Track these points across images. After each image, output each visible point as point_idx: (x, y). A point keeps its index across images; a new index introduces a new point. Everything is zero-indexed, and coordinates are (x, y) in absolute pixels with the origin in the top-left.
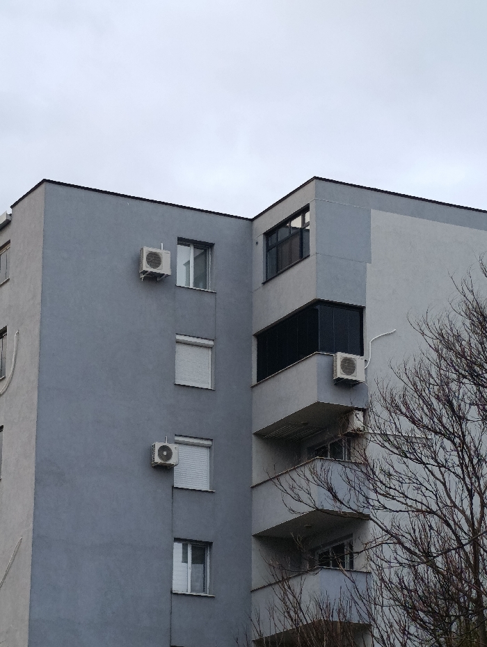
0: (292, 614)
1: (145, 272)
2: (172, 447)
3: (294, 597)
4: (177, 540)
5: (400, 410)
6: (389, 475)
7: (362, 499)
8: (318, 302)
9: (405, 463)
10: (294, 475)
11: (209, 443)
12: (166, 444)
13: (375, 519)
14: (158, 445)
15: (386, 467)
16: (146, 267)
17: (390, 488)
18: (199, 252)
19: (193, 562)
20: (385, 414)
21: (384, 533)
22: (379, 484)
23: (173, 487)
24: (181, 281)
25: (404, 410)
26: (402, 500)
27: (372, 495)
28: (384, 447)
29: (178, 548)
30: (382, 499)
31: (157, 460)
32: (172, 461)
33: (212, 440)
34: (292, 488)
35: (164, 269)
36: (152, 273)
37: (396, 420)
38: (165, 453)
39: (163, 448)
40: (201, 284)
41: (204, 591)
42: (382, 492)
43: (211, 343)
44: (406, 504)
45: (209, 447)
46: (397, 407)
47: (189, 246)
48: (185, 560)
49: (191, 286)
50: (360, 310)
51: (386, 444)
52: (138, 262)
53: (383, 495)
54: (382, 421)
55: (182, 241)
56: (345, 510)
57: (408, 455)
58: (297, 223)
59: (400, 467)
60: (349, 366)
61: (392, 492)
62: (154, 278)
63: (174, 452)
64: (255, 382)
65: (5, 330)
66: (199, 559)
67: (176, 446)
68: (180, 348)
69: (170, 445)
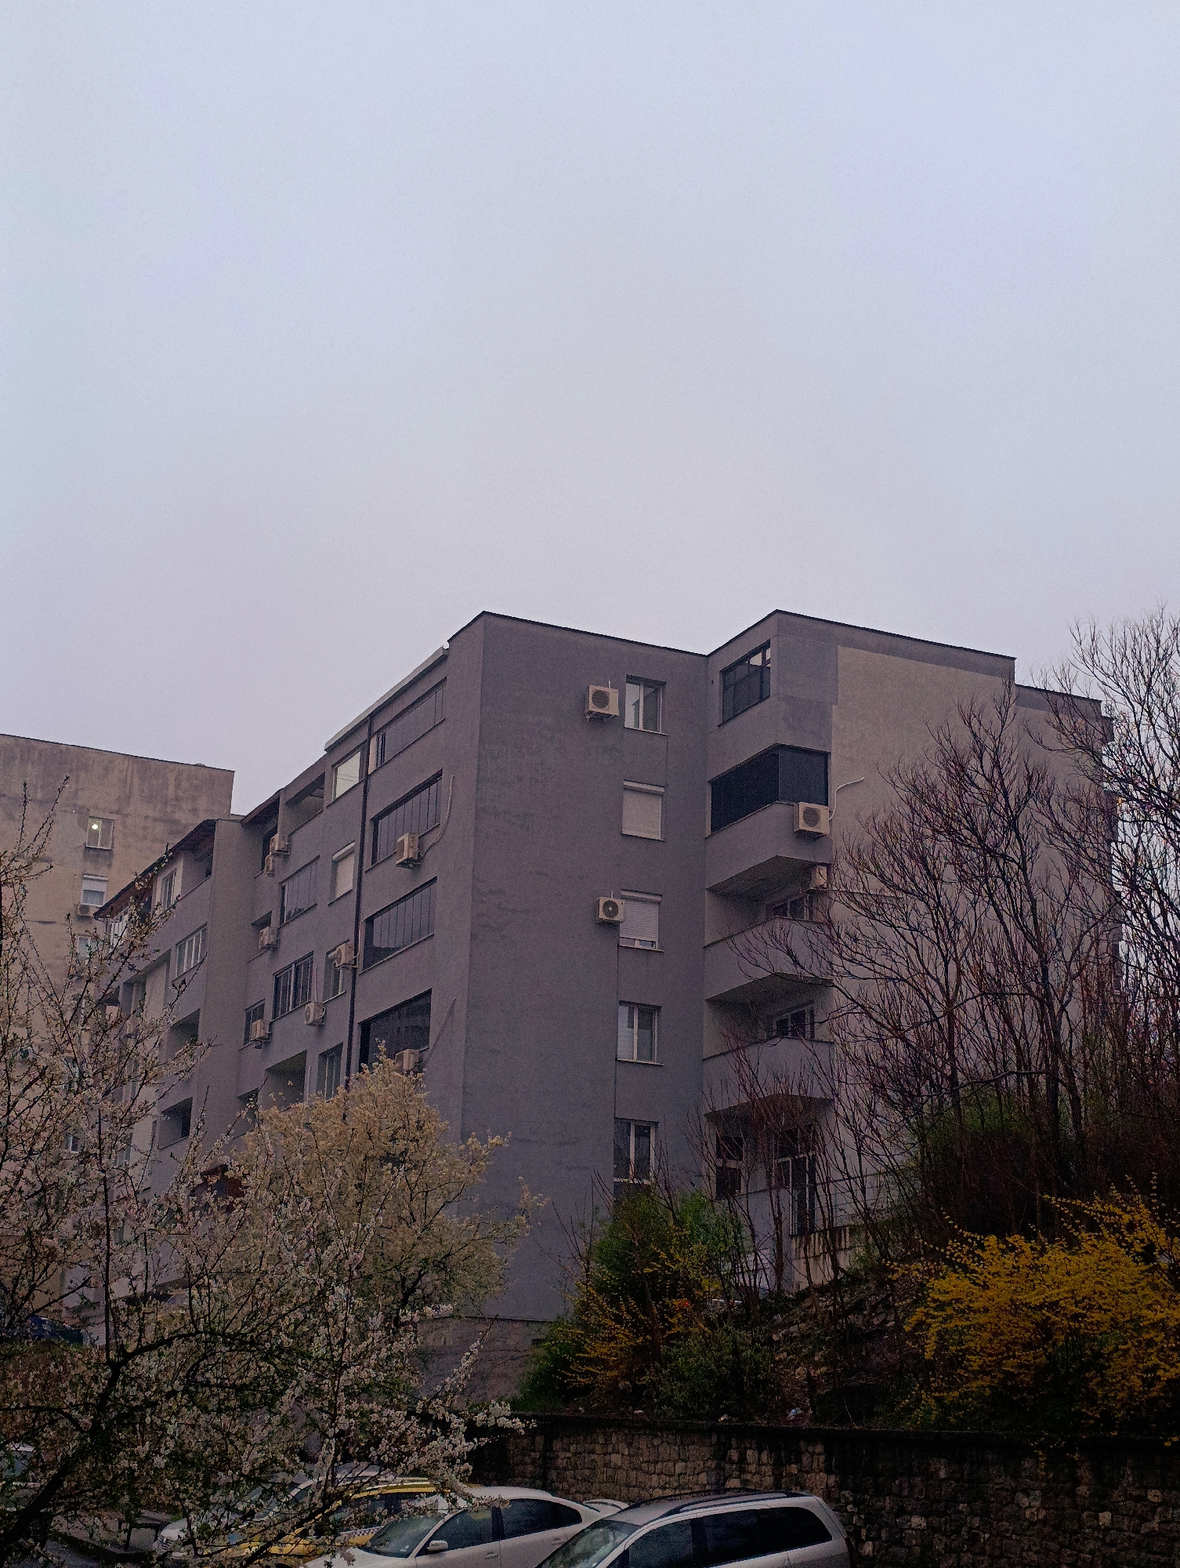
0: (747, 1087)
1: (591, 712)
2: (618, 902)
3: (750, 1068)
4: (622, 1003)
5: (868, 868)
6: (856, 940)
7: (825, 964)
8: (778, 747)
9: (872, 925)
10: (750, 935)
11: (659, 899)
12: (612, 899)
13: (839, 986)
14: (603, 900)
15: (852, 930)
16: (592, 707)
17: (856, 952)
18: (649, 691)
19: (639, 1028)
20: (852, 872)
21: (849, 1002)
22: (845, 949)
23: (618, 945)
24: (629, 722)
25: (873, 868)
26: (869, 965)
27: (837, 960)
28: (849, 907)
29: (624, 1011)
30: (847, 964)
31: (602, 916)
32: (616, 919)
33: (662, 896)
34: (748, 951)
35: (612, 709)
36: (598, 714)
37: (864, 880)
39: (606, 904)
40: (651, 726)
41: (651, 1058)
42: (847, 957)
43: (662, 790)
44: (875, 971)
45: (658, 903)
46: (865, 864)
47: (639, 684)
48: (631, 1025)
49: (641, 728)
50: (826, 756)
51: (852, 904)
52: (585, 701)
53: (849, 960)
54: (847, 879)
55: (632, 680)
56: (806, 975)
57: (877, 917)
58: (757, 660)
59: (868, 931)
60: (812, 817)
61: (859, 957)
62: (600, 719)
63: (620, 907)
64: (708, 831)
65: (439, 774)
66: (646, 1024)
67: (623, 901)
68: (628, 796)
69: (616, 901)
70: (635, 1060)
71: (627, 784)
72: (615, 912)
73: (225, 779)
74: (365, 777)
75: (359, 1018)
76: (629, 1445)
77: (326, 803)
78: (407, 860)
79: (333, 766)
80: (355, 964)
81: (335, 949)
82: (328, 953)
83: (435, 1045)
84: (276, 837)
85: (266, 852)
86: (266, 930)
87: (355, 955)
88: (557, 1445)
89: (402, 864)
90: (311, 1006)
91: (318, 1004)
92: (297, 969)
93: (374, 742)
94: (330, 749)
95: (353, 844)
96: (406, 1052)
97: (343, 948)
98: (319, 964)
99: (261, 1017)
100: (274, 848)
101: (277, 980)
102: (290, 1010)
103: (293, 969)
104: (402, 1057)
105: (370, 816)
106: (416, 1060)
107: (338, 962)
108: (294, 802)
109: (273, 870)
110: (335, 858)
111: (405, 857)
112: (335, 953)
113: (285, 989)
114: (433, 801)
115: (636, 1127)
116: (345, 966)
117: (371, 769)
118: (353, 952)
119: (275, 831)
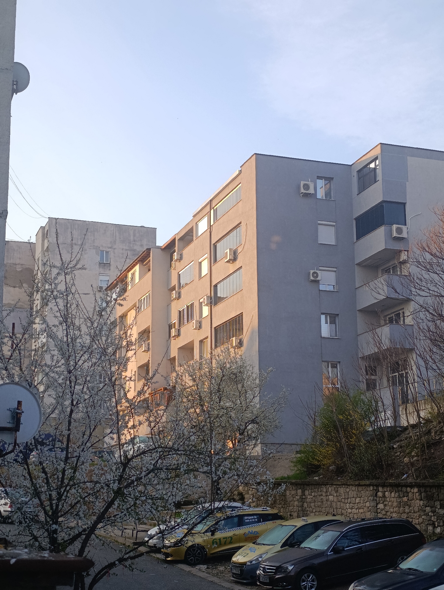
0: (378, 344)
1: (302, 193)
3: (378, 337)
4: (323, 314)
5: (425, 250)
6: (421, 280)
7: (408, 291)
8: (383, 202)
9: (428, 274)
10: (376, 281)
13: (415, 301)
14: (312, 272)
15: (420, 276)
16: (302, 190)
17: (422, 286)
18: (327, 182)
19: (330, 324)
20: (418, 252)
21: (420, 307)
22: (416, 284)
23: (319, 290)
24: (319, 196)
25: (427, 249)
26: (428, 291)
27: (413, 289)
28: (418, 267)
29: (323, 317)
30: (418, 291)
31: (312, 278)
32: (318, 279)
33: (336, 268)
34: (375, 288)
35: (311, 191)
36: (305, 193)
37: (424, 255)
38: (315, 275)
39: (314, 273)
40: (328, 197)
41: (336, 336)
42: (418, 288)
43: (334, 224)
44: (430, 293)
45: (335, 271)
46: (424, 249)
47: (322, 179)
48: (326, 323)
49: (324, 198)
50: (404, 204)
52: (299, 187)
54: (417, 255)
55: (319, 178)
56: (401, 297)
57: (430, 270)
58: (372, 165)
59: (426, 276)
60: (399, 231)
61: (423, 288)
62: (306, 195)
63: (319, 274)
64: (355, 240)
65: (240, 223)
66: (333, 322)
67: (320, 271)
68: (320, 227)
69: (317, 271)
70: (329, 337)
71: (319, 222)
72: (317, 276)
73: (153, 231)
74: (210, 227)
75: (214, 325)
76: (337, 492)
77: (194, 238)
78: (230, 259)
79: (196, 223)
80: (211, 304)
81: (202, 298)
82: (199, 300)
83: (245, 335)
84: (175, 253)
85: (171, 260)
86: (174, 292)
87: (211, 300)
88: (307, 493)
89: (227, 262)
90: (194, 321)
91: (197, 321)
92: (188, 307)
93: (212, 211)
94: (194, 216)
95: (207, 255)
96: (234, 338)
97: (205, 297)
98: (196, 305)
99: (174, 327)
100: (175, 258)
101: (180, 312)
102: (186, 324)
103: (186, 307)
104: (232, 340)
105: (213, 242)
106: (239, 341)
107: (204, 303)
108: (181, 239)
109: (175, 267)
110: (200, 261)
111: (228, 259)
112: (202, 299)
113: (183, 315)
114: (238, 235)
115: (331, 364)
116: (207, 305)
117: (212, 223)
118: (210, 299)
119: (174, 252)
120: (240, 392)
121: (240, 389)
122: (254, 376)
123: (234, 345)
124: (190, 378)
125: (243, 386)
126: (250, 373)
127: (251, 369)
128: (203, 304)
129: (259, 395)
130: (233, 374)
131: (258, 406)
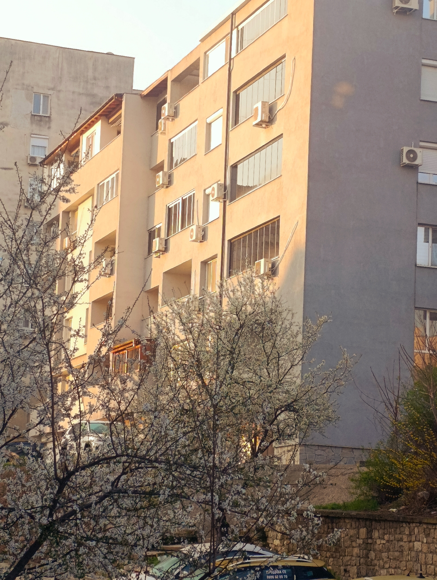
1: (397, 8)
2: (418, 150)
4: (420, 225)
12: (413, 148)
14: (406, 149)
16: (398, 3)
19: (432, 243)
23: (417, 183)
24: (426, 14)
29: (421, 231)
31: (405, 161)
32: (416, 162)
35: (413, 4)
36: (402, 8)
38: (412, 156)
39: (410, 152)
48: (426, 240)
49: (435, 18)
62: (404, 12)
63: (419, 155)
65: (284, 57)
67: (421, 150)
68: (424, 70)
69: (415, 149)
70: (429, 266)
71: (425, 61)
72: (415, 158)
73: (129, 63)
74: (230, 60)
75: (228, 237)
76: (427, 535)
77: (201, 80)
78: (262, 121)
79: (205, 53)
80: (225, 198)
81: (210, 187)
82: (205, 190)
83: (283, 256)
84: (166, 106)
85: (159, 116)
86: (161, 173)
87: (225, 191)
88: (376, 534)
89: (257, 125)
90: (194, 227)
91: (198, 227)
92: (184, 201)
93: (235, 32)
94: (202, 40)
95: (222, 110)
96: (262, 261)
97: (215, 186)
98: (199, 199)
99: (159, 236)
100: (164, 114)
101: (170, 210)
102: (180, 230)
103: (180, 201)
104: (259, 264)
105: (233, 89)
106: (270, 266)
107: (213, 196)
108: (178, 80)
109: (165, 130)
110: (209, 121)
111: (259, 119)
112: (210, 189)
113: (175, 215)
114: (279, 77)
115: (431, 313)
116: (218, 199)
117: (233, 54)
118: (223, 189)
119: (164, 102)
120: (268, 357)
121: (268, 350)
122: (295, 329)
123: (262, 272)
124: (182, 327)
125: (274, 346)
126: (287, 323)
127: (289, 317)
128: (211, 198)
129: (300, 363)
130: (259, 324)
131: (299, 381)
